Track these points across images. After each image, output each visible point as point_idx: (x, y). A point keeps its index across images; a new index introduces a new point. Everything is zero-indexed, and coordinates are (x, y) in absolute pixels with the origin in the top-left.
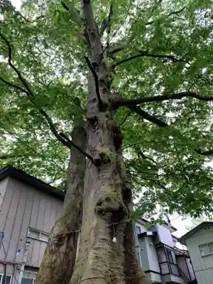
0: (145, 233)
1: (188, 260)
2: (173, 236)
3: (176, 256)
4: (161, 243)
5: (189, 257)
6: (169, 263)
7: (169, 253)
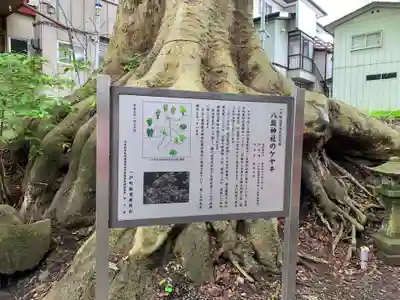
0: (278, 14)
1: (330, 56)
2: (318, 24)
3: (315, 50)
4: (297, 30)
5: (333, 53)
6: (302, 56)
7: (306, 45)
